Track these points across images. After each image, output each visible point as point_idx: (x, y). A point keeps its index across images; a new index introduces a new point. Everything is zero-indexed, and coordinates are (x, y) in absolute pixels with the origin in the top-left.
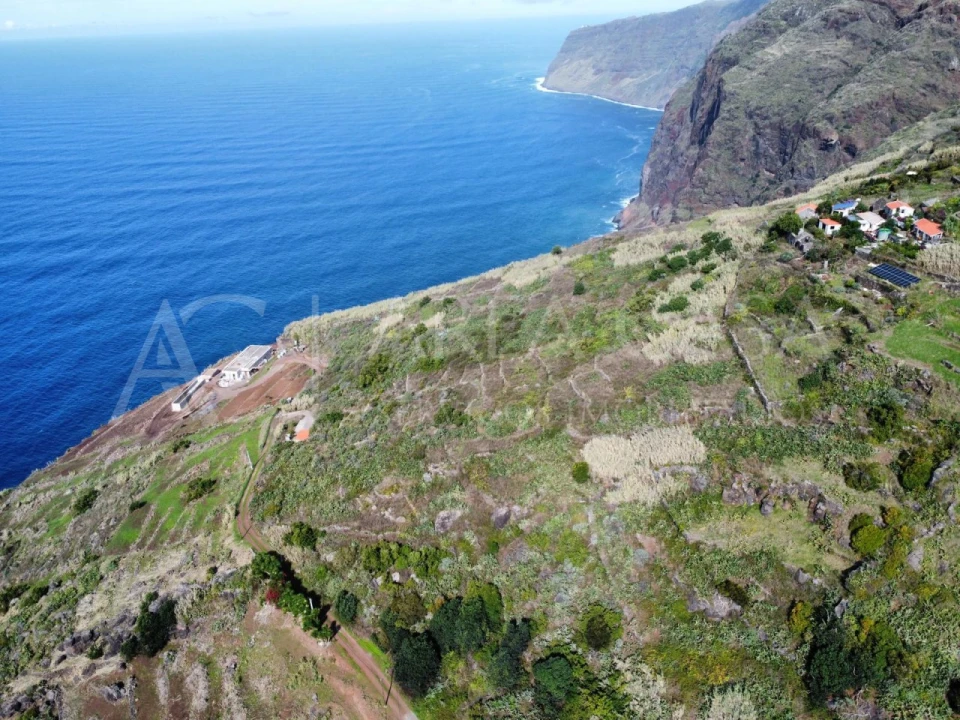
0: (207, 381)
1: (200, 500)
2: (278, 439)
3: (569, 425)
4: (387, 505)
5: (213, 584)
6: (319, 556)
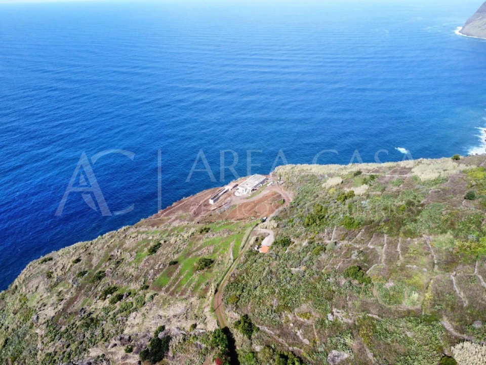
0: (230, 190)
1: (202, 272)
2: (251, 246)
3: (445, 318)
4: (300, 326)
5: (192, 334)
6: (251, 344)
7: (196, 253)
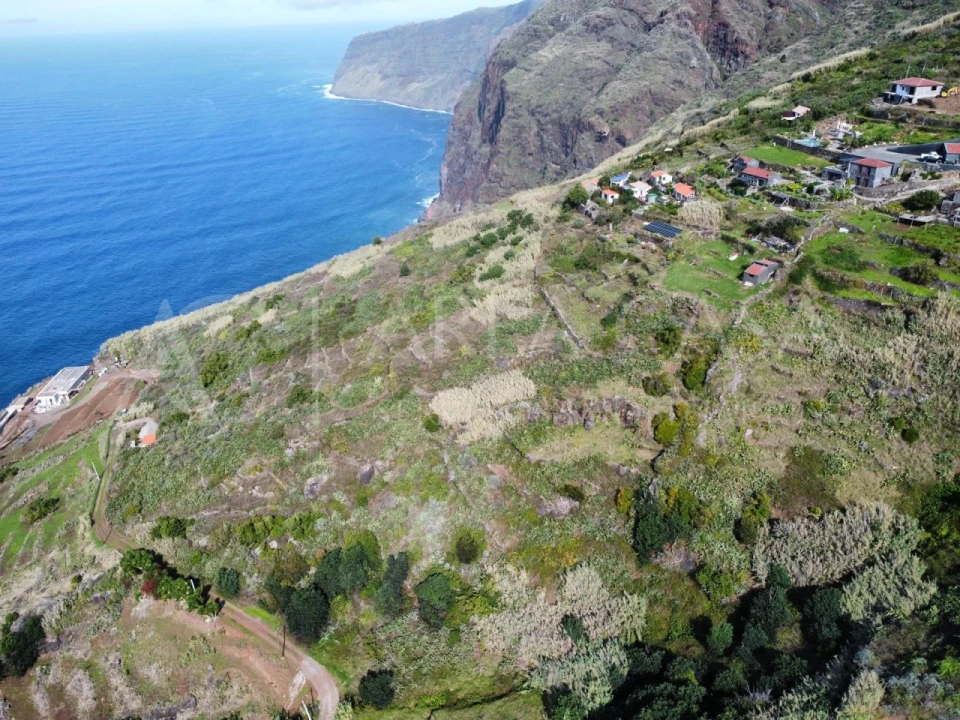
0: (19, 410)
1: (45, 520)
2: (122, 447)
3: (415, 386)
4: (253, 484)
5: (79, 592)
6: (190, 543)
7: (13, 506)
